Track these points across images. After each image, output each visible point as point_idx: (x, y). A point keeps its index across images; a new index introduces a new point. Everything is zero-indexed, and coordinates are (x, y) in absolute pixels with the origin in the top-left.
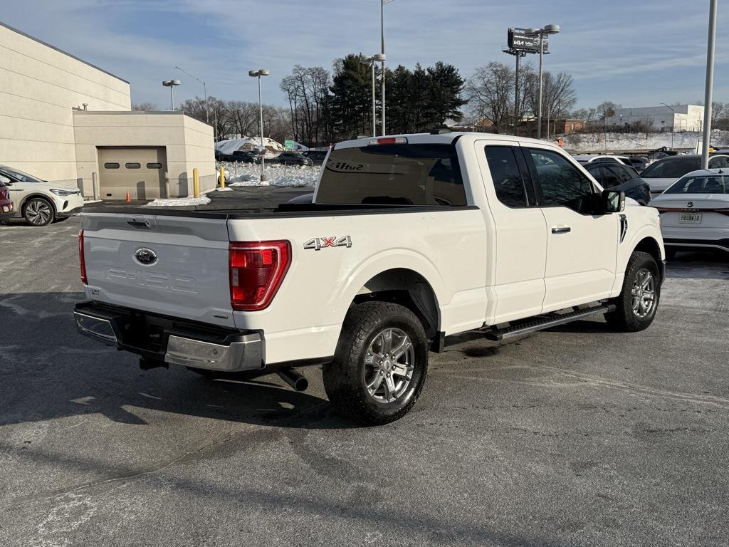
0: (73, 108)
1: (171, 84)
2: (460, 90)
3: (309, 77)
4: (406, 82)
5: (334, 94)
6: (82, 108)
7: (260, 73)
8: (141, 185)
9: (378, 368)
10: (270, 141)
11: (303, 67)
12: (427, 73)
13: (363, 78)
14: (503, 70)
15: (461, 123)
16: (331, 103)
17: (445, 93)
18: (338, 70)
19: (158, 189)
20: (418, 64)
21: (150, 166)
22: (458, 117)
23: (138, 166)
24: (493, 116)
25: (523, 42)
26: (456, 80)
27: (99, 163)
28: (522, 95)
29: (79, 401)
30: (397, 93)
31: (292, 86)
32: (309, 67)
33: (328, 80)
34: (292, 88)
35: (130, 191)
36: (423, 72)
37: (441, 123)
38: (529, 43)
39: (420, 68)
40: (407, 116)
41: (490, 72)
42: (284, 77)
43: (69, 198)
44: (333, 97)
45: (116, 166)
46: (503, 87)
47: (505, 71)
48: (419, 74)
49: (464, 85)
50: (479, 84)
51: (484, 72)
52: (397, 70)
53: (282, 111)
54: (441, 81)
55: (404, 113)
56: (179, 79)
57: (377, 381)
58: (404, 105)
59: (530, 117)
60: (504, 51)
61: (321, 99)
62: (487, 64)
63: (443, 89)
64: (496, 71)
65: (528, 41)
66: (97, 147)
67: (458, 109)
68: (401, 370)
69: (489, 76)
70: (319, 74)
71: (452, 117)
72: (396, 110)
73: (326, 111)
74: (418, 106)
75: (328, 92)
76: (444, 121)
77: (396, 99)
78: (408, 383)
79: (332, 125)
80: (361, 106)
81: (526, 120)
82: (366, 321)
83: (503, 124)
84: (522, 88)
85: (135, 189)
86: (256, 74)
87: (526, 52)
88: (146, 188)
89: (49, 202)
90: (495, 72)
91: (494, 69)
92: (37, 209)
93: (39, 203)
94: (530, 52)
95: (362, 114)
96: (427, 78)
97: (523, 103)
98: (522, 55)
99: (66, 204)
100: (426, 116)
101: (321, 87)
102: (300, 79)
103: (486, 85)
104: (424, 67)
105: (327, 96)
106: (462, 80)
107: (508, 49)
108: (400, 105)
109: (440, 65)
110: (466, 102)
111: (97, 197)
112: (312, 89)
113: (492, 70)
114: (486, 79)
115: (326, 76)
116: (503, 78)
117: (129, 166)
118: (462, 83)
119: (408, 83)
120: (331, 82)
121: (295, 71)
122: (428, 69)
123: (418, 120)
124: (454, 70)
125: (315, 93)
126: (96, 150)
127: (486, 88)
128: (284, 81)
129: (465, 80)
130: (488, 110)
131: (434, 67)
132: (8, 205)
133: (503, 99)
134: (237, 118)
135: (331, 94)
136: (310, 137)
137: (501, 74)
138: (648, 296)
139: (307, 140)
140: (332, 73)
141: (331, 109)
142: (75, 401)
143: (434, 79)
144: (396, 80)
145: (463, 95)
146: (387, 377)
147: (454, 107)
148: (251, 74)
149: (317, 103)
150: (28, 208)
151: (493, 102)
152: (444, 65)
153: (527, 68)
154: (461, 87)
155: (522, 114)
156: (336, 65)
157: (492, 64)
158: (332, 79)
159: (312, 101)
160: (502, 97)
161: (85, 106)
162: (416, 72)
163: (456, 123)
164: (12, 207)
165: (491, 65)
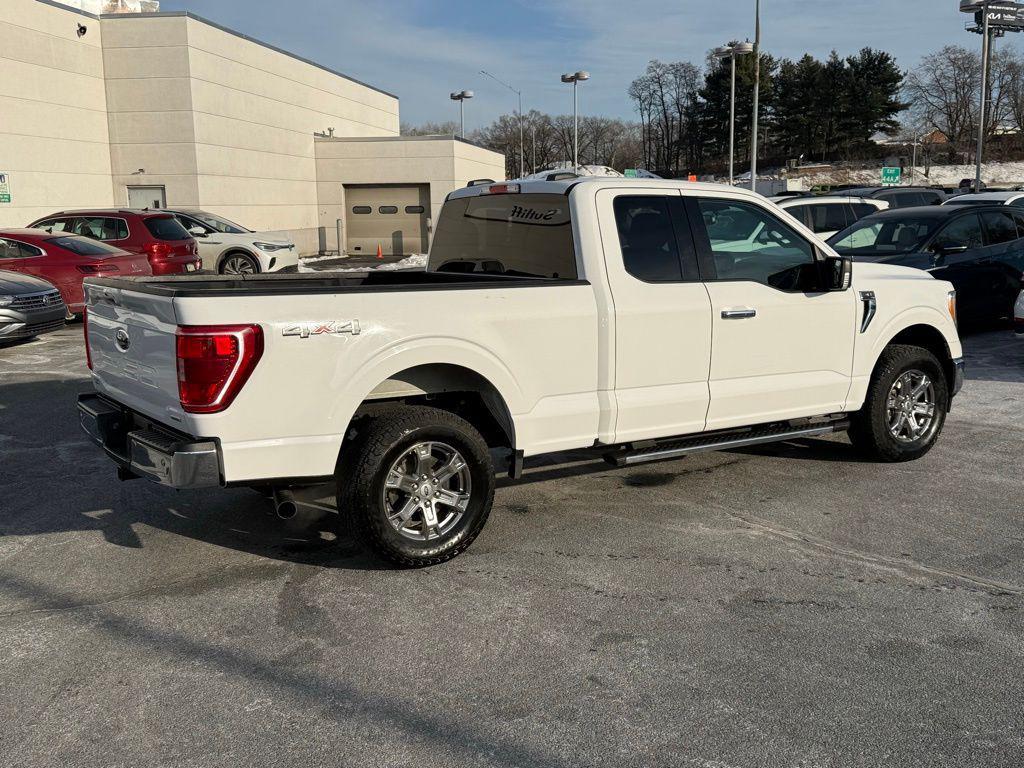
0: (315, 134)
1: (461, 97)
2: (898, 88)
3: (671, 77)
4: (814, 78)
5: (705, 101)
6: (327, 133)
7: (577, 78)
8: (398, 235)
9: (409, 494)
10: (608, 170)
11: (663, 63)
12: (847, 65)
13: (749, 76)
14: (967, 58)
15: (897, 138)
16: (701, 113)
17: (875, 93)
18: (713, 64)
19: (418, 240)
20: (833, 53)
21: (409, 210)
22: (893, 129)
23: (393, 210)
24: (948, 126)
25: (999, 15)
26: (892, 74)
27: (346, 207)
28: (995, 94)
29: (92, 514)
30: (800, 94)
31: (645, 91)
32: (671, 62)
33: (697, 80)
34: (645, 94)
35: (382, 243)
36: (841, 64)
37: (867, 139)
38: (1010, 16)
39: (835, 58)
40: (813, 130)
41: (946, 62)
42: (635, 79)
43: (278, 254)
44: (703, 104)
45: (367, 210)
46: (964, 83)
47: (970, 58)
48: (835, 67)
49: (903, 81)
50: (926, 80)
51: (935, 61)
52: (802, 61)
53: (631, 128)
54: (869, 77)
55: (808, 125)
56: (470, 89)
57: (408, 511)
58: (810, 113)
59: (1008, 128)
60: (968, 30)
61: (687, 108)
62: (941, 49)
63: (870, 89)
64: (955, 59)
65: (1007, 12)
66: (344, 185)
67: (894, 118)
68: (450, 499)
69: (942, 67)
70: (685, 72)
71: (882, 129)
72: (797, 121)
73: (692, 125)
74: (832, 114)
75: (696, 98)
76: (871, 134)
77: (796, 106)
78: (460, 516)
79: (701, 145)
80: (745, 116)
81: (1001, 132)
82: (387, 431)
83: (963, 139)
84: (996, 84)
85: (389, 241)
86: (572, 79)
87: (1004, 30)
88: (404, 240)
89: (251, 259)
90: (953, 62)
91: (952, 56)
92: (238, 267)
93: (240, 260)
94: (1009, 30)
95: (746, 128)
96: (847, 72)
97: (997, 107)
98: (998, 35)
99: (273, 262)
100: (844, 127)
101: (689, 90)
102: (658, 80)
103: (938, 81)
104: (842, 56)
105: (696, 104)
106: (901, 74)
107: (974, 25)
108: (804, 112)
109: (867, 52)
110: (905, 107)
111: (341, 251)
112: (674, 95)
113: (949, 58)
114: (938, 72)
115: (695, 74)
116: (966, 70)
117: (384, 210)
118: (901, 78)
119: (817, 80)
120: (701, 82)
121: (650, 69)
122: (848, 60)
123: (829, 135)
124: (889, 59)
125: (678, 99)
126: (342, 189)
127: (938, 84)
128: (635, 84)
129: (905, 74)
130: (940, 118)
131: (858, 56)
132: (194, 262)
133: (965, 102)
134: (567, 138)
135: (701, 100)
136: (668, 164)
137: (963, 64)
138: (922, 411)
139: (664, 167)
140: (703, 69)
141: (701, 123)
142: (88, 514)
143: (857, 73)
144: (799, 77)
145: (902, 96)
146: (427, 506)
147: (888, 115)
148: (564, 79)
149: (681, 114)
150: (227, 266)
151: (948, 106)
152: (873, 52)
153: (1005, 54)
154: (899, 84)
155: (995, 123)
156: (710, 58)
157: (949, 49)
158: (704, 79)
159: (673, 112)
160: (964, 98)
161: (330, 131)
162: (830, 64)
163: (890, 138)
164: (198, 265)
165: (947, 50)
